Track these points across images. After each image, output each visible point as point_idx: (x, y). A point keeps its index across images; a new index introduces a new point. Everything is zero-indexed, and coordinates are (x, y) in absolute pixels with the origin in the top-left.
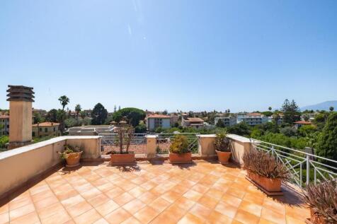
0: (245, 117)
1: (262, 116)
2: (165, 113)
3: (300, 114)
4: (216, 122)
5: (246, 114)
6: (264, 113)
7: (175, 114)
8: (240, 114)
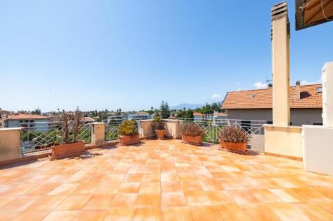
0: (134, 115)
1: (147, 114)
2: (38, 112)
3: (169, 112)
4: (109, 120)
5: (134, 112)
6: (148, 112)
7: (54, 113)
8: (130, 113)
